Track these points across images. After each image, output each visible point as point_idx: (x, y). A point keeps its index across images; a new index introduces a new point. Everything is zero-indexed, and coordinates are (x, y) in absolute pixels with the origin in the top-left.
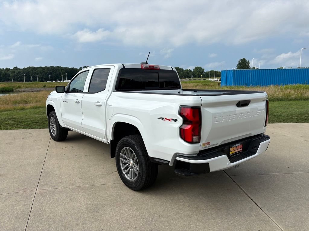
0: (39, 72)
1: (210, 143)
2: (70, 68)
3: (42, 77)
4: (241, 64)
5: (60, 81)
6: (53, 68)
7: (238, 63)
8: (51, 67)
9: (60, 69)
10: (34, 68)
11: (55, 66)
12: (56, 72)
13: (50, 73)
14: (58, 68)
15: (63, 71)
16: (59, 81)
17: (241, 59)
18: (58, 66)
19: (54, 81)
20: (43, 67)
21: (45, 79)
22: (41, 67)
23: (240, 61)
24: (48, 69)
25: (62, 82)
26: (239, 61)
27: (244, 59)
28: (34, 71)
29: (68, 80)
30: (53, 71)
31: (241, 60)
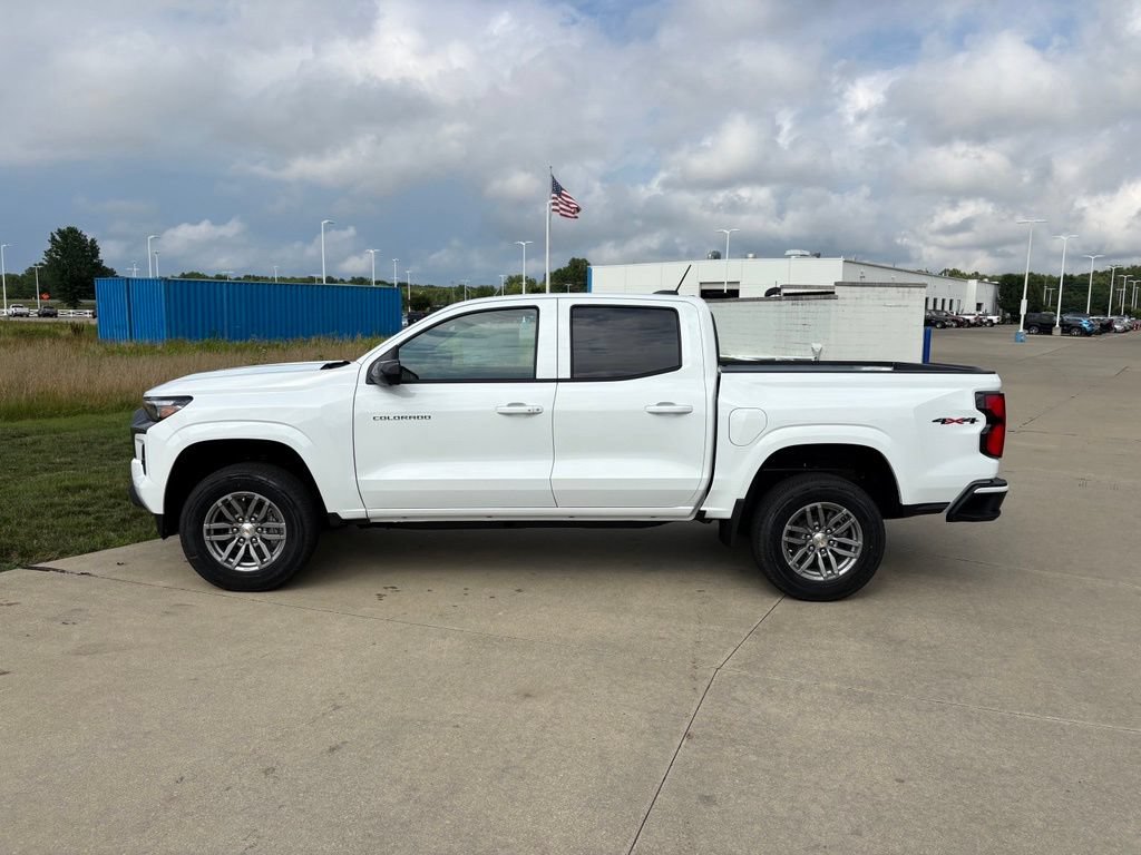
4: (63, 250)
7: (49, 246)
17: (59, 230)
23: (57, 237)
26: (53, 238)
27: (72, 231)
31: (60, 232)
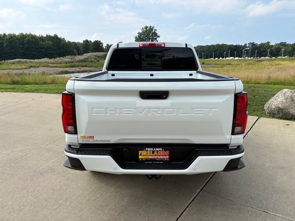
0: (205, 50)
1: (93, 137)
2: (235, 45)
3: (208, 55)
5: (223, 58)
6: (218, 46)
8: (216, 45)
9: (224, 47)
10: (202, 46)
11: (220, 44)
12: (220, 50)
13: (215, 51)
14: (223, 46)
15: (227, 48)
16: (221, 58)
18: (223, 44)
19: (216, 59)
20: (210, 45)
21: (210, 56)
22: (208, 46)
24: (213, 47)
25: (224, 59)
28: (202, 49)
29: (230, 57)
30: (218, 49)
